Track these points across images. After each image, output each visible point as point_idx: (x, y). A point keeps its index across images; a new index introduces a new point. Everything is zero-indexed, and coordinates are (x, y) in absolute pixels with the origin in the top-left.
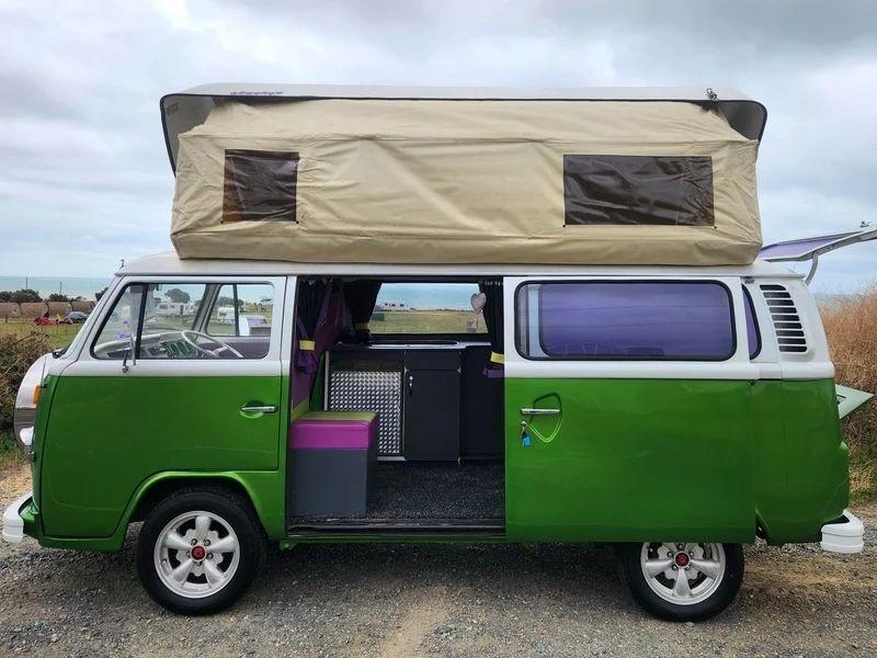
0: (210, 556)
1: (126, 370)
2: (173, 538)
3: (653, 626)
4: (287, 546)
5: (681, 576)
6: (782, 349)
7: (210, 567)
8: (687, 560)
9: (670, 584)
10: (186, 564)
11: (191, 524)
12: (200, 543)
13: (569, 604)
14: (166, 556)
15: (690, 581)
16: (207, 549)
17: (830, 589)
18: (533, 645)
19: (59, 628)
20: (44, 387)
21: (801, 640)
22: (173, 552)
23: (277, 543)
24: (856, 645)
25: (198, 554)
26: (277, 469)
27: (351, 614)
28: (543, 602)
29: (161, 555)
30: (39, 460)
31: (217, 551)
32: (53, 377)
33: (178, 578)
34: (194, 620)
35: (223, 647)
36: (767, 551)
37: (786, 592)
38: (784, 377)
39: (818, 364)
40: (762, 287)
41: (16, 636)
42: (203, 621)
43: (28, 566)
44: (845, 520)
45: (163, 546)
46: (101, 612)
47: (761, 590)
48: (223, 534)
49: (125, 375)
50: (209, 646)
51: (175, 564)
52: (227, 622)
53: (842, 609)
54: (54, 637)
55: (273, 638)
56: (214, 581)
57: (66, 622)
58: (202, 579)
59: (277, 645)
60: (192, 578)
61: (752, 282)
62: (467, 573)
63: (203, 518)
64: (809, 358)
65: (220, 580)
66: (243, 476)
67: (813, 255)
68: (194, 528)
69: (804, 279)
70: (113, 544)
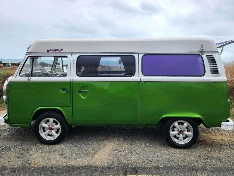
0: (53, 129)
1: (29, 80)
2: (44, 125)
3: (172, 150)
4: (74, 127)
5: (181, 136)
6: (211, 73)
7: (53, 132)
8: (183, 132)
9: (178, 138)
10: (47, 131)
11: (48, 121)
12: (51, 126)
13: (150, 143)
14: (42, 129)
15: (183, 138)
16: (52, 128)
17: (224, 140)
18: (138, 154)
19: (14, 148)
20: (8, 85)
21: (214, 154)
22: (44, 128)
23: (71, 126)
24: (229, 156)
25: (50, 129)
26: (70, 107)
27: (91, 145)
28: (143, 142)
29: (41, 129)
30: (8, 104)
31: (55, 128)
32: (10, 82)
33: (45, 135)
34: (49, 146)
35: (56, 153)
36: (207, 130)
37: (211, 141)
38: (212, 81)
39: (222, 77)
40: (206, 56)
41: (3, 149)
42: (51, 146)
43: (8, 131)
44: (228, 121)
45: (41, 126)
46: (25, 144)
47: (204, 140)
48: (57, 124)
49: (28, 81)
50: (52, 153)
51: (44, 131)
52: (58, 146)
53: (226, 146)
54: (12, 150)
55: (69, 151)
56: (55, 136)
57: (16, 146)
58: (51, 135)
59: (70, 152)
60: (49, 135)
61: (204, 54)
62: (123, 135)
63: (51, 120)
64: (219, 76)
65: (56, 136)
66: (61, 108)
67: (222, 46)
68: (49, 122)
69: (219, 53)
70: (28, 126)
